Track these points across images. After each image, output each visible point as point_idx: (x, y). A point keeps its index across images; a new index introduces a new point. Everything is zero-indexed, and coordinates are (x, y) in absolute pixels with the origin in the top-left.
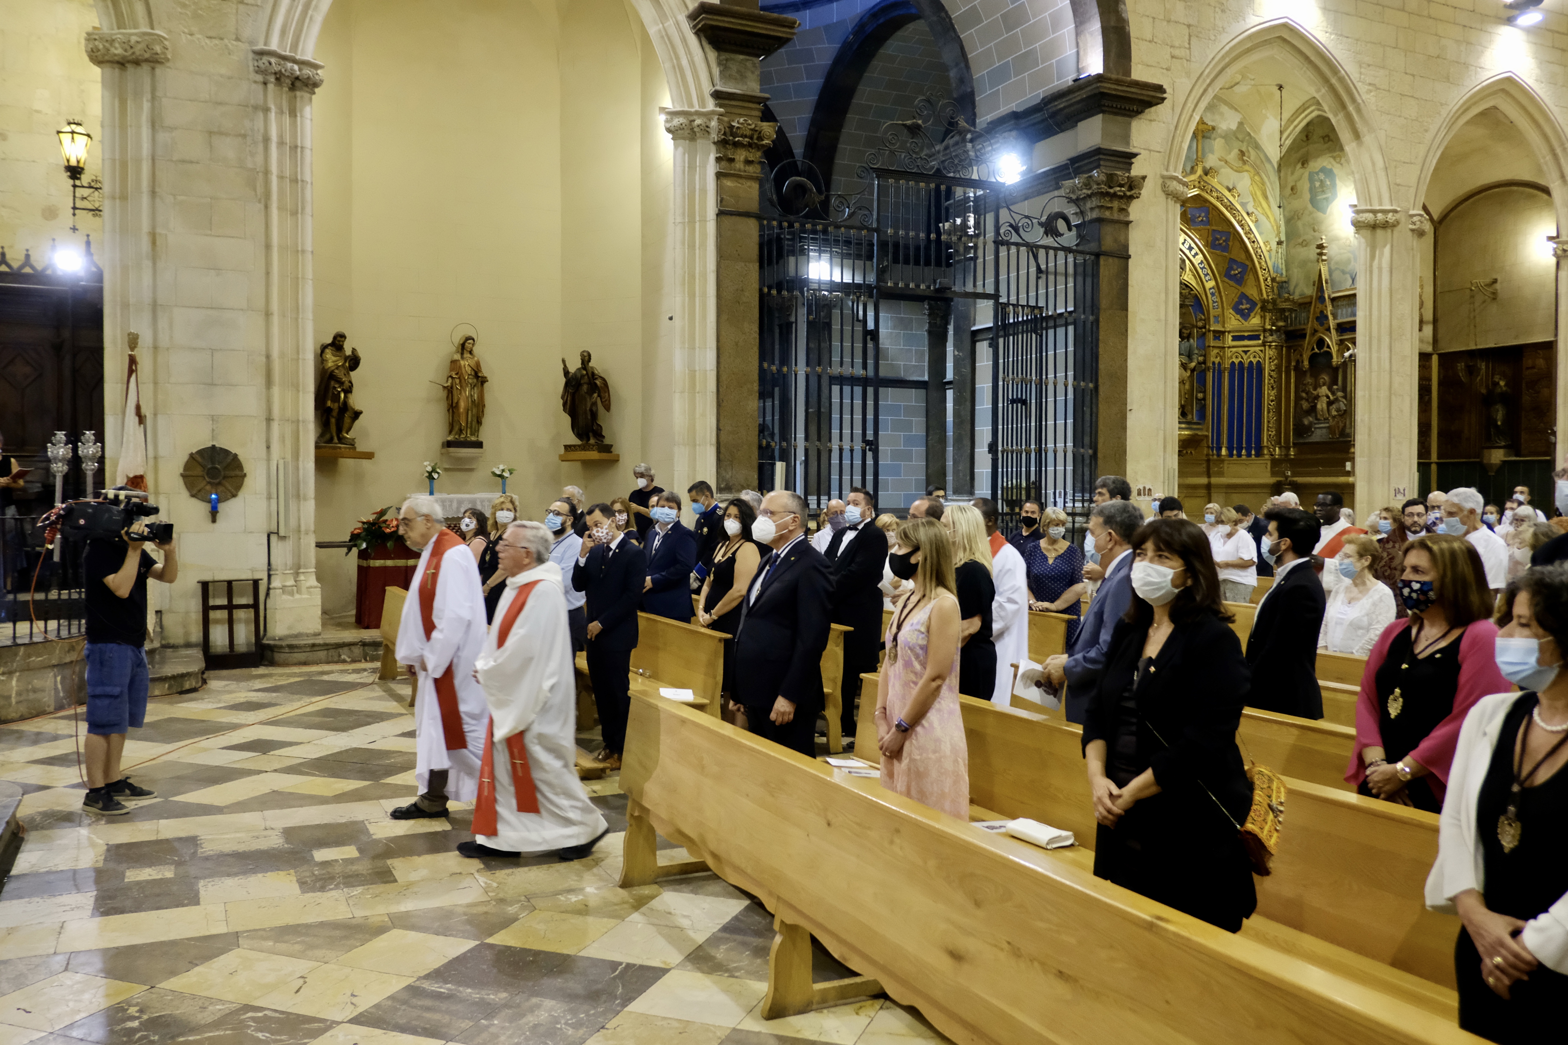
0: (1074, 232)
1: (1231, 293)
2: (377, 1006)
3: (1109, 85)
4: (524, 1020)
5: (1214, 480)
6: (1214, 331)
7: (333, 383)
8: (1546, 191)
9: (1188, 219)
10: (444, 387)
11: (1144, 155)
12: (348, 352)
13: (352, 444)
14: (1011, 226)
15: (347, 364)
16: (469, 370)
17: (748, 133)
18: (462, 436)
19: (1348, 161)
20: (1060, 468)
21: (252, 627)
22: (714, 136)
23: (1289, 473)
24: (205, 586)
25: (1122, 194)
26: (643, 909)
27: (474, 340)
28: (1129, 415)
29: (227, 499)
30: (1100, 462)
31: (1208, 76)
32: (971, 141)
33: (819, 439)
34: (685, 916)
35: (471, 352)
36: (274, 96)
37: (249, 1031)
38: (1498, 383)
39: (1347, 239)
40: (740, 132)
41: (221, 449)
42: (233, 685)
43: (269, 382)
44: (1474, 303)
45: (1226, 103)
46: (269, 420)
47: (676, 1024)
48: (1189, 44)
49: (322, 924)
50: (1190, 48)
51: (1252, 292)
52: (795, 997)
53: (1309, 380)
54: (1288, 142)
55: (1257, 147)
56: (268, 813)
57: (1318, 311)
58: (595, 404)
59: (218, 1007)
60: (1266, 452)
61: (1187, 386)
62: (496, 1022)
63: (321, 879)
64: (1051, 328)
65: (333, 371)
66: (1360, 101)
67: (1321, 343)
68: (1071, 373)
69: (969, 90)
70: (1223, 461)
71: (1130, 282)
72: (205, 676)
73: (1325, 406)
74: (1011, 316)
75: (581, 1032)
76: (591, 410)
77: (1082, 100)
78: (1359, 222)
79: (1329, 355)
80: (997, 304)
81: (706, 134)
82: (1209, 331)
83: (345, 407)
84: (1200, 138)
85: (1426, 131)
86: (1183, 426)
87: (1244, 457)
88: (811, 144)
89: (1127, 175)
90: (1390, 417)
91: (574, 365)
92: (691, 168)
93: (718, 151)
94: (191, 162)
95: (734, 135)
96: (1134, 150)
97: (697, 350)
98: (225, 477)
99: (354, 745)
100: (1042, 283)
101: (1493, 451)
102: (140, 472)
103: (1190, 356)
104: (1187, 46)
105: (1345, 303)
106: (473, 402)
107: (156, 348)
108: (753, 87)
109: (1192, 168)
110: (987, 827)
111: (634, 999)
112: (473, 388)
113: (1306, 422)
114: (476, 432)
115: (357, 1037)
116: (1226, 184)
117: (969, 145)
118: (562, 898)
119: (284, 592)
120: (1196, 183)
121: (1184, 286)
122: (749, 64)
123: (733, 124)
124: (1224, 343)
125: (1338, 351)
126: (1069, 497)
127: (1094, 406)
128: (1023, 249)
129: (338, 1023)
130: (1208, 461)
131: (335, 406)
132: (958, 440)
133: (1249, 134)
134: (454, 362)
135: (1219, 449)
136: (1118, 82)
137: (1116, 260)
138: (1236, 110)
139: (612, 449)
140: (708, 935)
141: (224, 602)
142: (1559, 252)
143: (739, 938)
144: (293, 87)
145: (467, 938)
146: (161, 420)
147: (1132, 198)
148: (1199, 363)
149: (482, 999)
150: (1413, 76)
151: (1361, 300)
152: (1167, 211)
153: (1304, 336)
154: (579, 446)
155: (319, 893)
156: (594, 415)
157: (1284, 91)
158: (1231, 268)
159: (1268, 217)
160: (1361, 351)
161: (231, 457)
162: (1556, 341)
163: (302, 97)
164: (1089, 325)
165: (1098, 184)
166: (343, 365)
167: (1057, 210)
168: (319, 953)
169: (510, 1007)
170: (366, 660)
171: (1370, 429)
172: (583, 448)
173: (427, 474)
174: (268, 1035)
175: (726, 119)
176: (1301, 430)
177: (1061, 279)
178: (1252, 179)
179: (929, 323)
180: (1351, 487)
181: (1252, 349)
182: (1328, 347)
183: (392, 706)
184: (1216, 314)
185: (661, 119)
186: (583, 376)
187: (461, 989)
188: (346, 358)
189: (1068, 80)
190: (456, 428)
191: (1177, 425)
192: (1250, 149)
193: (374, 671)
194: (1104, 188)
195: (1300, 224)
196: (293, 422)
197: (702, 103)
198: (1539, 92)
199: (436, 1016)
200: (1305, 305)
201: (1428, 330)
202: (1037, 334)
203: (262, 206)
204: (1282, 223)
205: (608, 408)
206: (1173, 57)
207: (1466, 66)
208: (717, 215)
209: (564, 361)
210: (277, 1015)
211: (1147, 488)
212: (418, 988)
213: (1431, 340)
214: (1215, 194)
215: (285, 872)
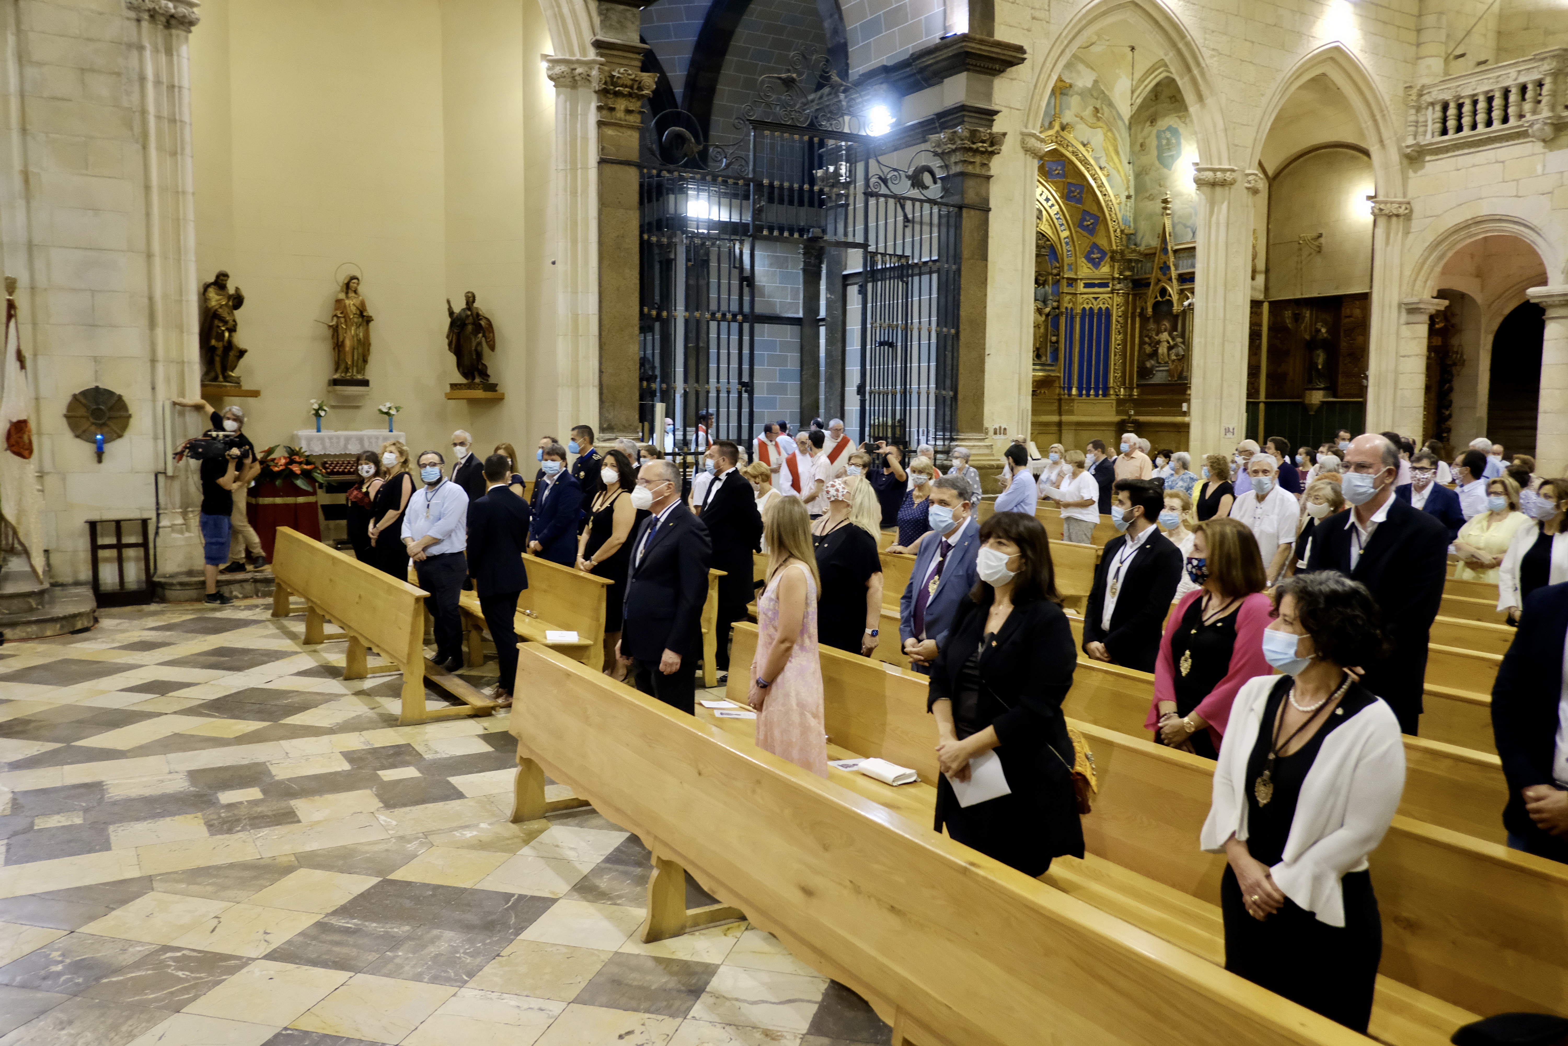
0: (939, 184)
1: (1082, 243)
2: (289, 942)
3: (973, 45)
4: (426, 951)
5: (1065, 418)
6: (1068, 279)
7: (216, 322)
8: (1366, 153)
9: (1044, 171)
10: (330, 326)
11: (1005, 112)
12: (231, 290)
13: (237, 382)
14: (880, 178)
15: (231, 303)
16: (353, 309)
17: (629, 83)
18: (349, 374)
19: (1192, 121)
20: (923, 408)
21: (142, 565)
22: (595, 85)
23: (1132, 412)
24: (93, 526)
25: (983, 149)
26: (533, 843)
27: (357, 279)
28: (987, 359)
29: (112, 440)
30: (959, 403)
31: (1066, 37)
32: (844, 91)
33: (697, 381)
34: (571, 849)
35: (355, 292)
36: (148, 33)
37: (169, 971)
38: (1320, 330)
39: (1190, 195)
40: (620, 82)
41: (106, 390)
42: (125, 624)
43: (152, 323)
44: (1301, 255)
45: (1083, 61)
46: (153, 361)
47: (564, 950)
48: (1049, 6)
49: (232, 866)
50: (1049, 10)
51: (1103, 242)
52: (670, 922)
53: (1152, 326)
54: (1139, 101)
55: (1111, 105)
56: (171, 756)
57: (1162, 261)
58: (480, 344)
59: (138, 949)
60: (1112, 392)
61: (1042, 330)
62: (400, 954)
63: (227, 822)
64: (916, 275)
65: (216, 310)
66: (1204, 65)
67: (1163, 292)
68: (934, 319)
69: (842, 41)
70: (1073, 400)
71: (990, 234)
72: (96, 614)
73: (1165, 350)
74: (880, 263)
75: (478, 960)
76: (476, 350)
77: (949, 58)
78: (1200, 179)
79: (1170, 303)
80: (866, 252)
81: (587, 84)
82: (1063, 278)
83: (229, 346)
84: (1058, 94)
85: (1263, 95)
86: (1038, 367)
87: (1092, 397)
88: (691, 84)
89: (989, 131)
90: (1223, 362)
91: (459, 306)
92: (572, 116)
93: (599, 100)
94: (63, 99)
95: (615, 84)
96: (996, 108)
97: (580, 294)
98: (110, 418)
99: (252, 686)
100: (908, 231)
101: (1314, 392)
102: (23, 417)
103: (1045, 302)
104: (1046, 7)
105: (1185, 255)
106: (359, 341)
107: (33, 289)
108: (632, 37)
109: (1051, 123)
110: (842, 766)
111: (526, 928)
112: (358, 327)
113: (1148, 365)
114: (361, 370)
115: (272, 972)
116: (1081, 140)
117: (842, 96)
118: (457, 834)
119: (173, 531)
120: (1054, 138)
121: (1041, 235)
122: (629, 15)
123: (614, 74)
124: (1076, 290)
125: (1179, 299)
126: (932, 435)
127: (955, 351)
128: (891, 202)
129: (254, 960)
130: (1060, 400)
131: (219, 345)
132: (829, 380)
133: (1103, 92)
134: (338, 301)
135: (1070, 389)
136: (982, 42)
137: (977, 212)
138: (1092, 69)
139: (498, 388)
140: (593, 866)
141: (113, 541)
142: (1376, 211)
143: (621, 868)
144: (168, 25)
145: (370, 875)
146: (42, 361)
147: (993, 153)
148: (1054, 308)
149: (387, 932)
150: (1253, 42)
151: (1199, 253)
152: (1025, 167)
153: (1148, 285)
154: (465, 385)
155: (227, 836)
156: (479, 355)
157: (1136, 52)
158: (1083, 219)
159: (1118, 171)
160: (1198, 300)
161: (116, 398)
162: (1371, 293)
163: (178, 36)
164: (951, 275)
165: (962, 140)
166: (226, 305)
167: (924, 164)
168: (231, 893)
169: (413, 939)
170: (257, 596)
171: (1205, 373)
172: (469, 387)
173: (314, 412)
174: (187, 973)
175: (606, 68)
176: (1144, 372)
177: (926, 229)
178: (1105, 135)
179: (804, 262)
180: (1187, 426)
181: (1102, 296)
182: (1170, 296)
183: (286, 644)
184: (1070, 262)
185: (544, 65)
186: (468, 316)
187: (367, 923)
188: (230, 297)
189: (935, 38)
190: (342, 367)
191: (1032, 367)
192: (1104, 107)
193: (267, 607)
194: (968, 144)
195: (1147, 178)
196: (178, 363)
197: (584, 52)
198: (1363, 61)
199: (345, 950)
200: (1150, 256)
201: (1261, 279)
202: (902, 281)
203: (138, 147)
204: (1131, 178)
205: (492, 348)
206: (1034, 18)
207: (1300, 35)
208: (599, 163)
209: (448, 302)
210: (195, 954)
211: (1003, 428)
212: (326, 924)
213: (1263, 289)
214: (1070, 149)
215: (192, 816)
